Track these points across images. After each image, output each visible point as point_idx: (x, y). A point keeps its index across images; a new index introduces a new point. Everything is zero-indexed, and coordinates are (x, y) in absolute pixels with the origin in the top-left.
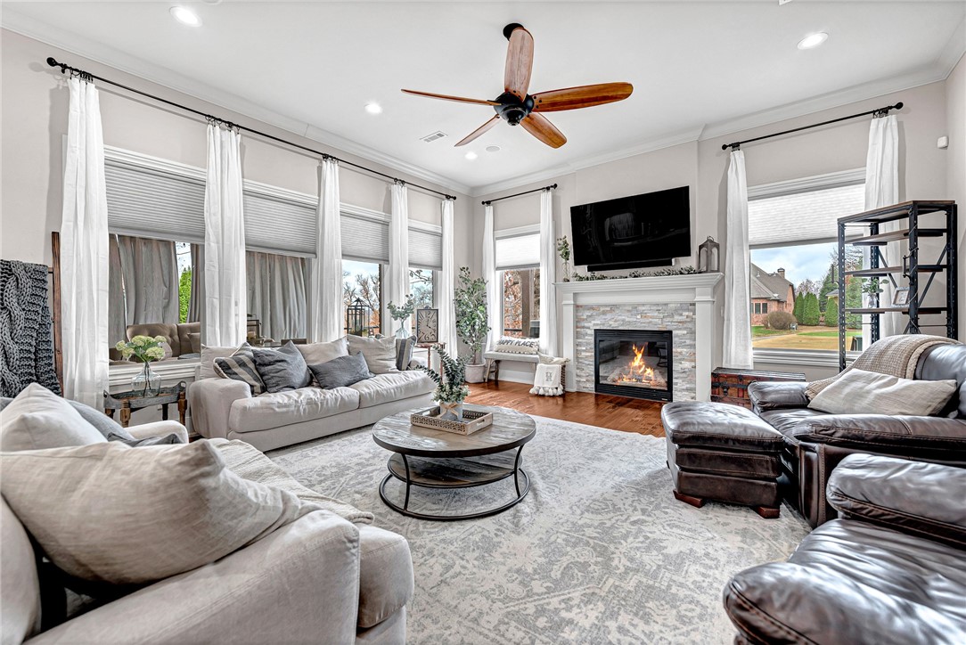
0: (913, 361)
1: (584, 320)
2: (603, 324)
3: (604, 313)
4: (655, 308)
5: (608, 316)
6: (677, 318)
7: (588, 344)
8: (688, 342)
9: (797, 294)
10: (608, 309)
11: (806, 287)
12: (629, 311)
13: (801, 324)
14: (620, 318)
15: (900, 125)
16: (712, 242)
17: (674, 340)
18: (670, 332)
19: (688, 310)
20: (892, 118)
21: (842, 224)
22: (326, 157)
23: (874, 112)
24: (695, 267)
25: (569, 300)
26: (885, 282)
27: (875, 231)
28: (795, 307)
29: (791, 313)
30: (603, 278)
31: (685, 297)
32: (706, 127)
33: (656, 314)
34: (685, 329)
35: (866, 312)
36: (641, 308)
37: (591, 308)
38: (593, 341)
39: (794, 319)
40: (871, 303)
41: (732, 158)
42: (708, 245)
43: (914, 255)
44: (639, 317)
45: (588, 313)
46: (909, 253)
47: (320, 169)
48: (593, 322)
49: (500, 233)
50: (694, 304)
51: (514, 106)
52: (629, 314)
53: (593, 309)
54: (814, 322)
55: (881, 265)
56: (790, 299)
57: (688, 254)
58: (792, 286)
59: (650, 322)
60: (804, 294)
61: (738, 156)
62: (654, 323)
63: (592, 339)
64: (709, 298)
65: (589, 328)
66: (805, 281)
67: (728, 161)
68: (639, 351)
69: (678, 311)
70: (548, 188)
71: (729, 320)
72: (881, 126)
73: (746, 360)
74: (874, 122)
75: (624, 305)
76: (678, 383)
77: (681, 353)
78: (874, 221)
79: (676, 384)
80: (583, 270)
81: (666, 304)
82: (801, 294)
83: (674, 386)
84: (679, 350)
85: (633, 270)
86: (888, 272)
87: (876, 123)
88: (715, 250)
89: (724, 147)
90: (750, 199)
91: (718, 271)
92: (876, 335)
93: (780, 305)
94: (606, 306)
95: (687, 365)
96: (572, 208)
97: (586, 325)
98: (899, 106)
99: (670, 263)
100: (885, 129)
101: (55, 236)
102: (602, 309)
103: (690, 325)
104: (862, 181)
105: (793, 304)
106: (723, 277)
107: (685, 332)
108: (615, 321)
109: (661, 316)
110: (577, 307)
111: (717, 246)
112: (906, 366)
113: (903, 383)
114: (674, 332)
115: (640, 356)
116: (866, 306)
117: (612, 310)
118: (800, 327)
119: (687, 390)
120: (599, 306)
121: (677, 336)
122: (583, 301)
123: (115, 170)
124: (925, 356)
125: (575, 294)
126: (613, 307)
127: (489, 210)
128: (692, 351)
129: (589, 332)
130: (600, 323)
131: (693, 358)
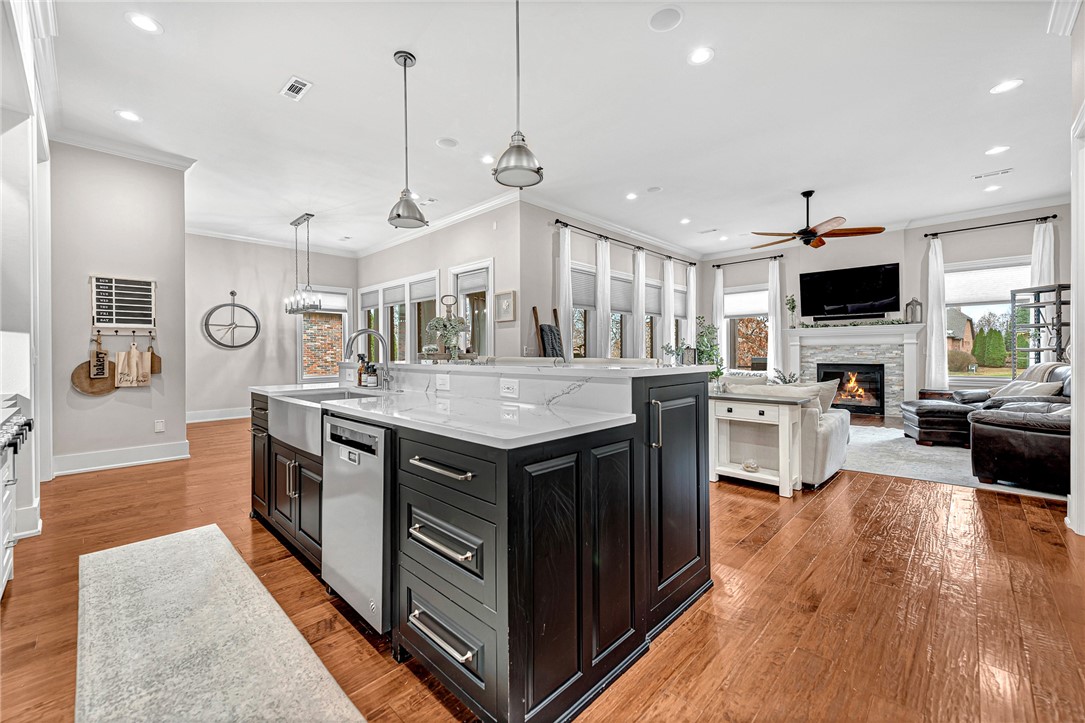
0: (1047, 375)
1: (808, 356)
2: (825, 360)
3: (826, 351)
4: (870, 347)
5: (830, 354)
6: (888, 355)
8: (897, 372)
9: (977, 330)
10: (829, 348)
11: (989, 321)
12: (847, 350)
13: (982, 365)
15: (1056, 229)
16: (916, 301)
17: (886, 370)
18: (882, 366)
19: (897, 349)
20: (1049, 225)
21: (1014, 293)
22: (639, 248)
23: (1037, 219)
24: (902, 318)
25: (796, 341)
26: (1043, 332)
27: (1037, 299)
28: (974, 346)
29: (970, 352)
30: (827, 326)
31: (896, 340)
32: (911, 221)
33: (871, 352)
34: (895, 362)
35: (1032, 351)
36: (858, 348)
37: (814, 347)
38: (816, 372)
39: (974, 359)
40: (1034, 345)
41: (932, 244)
42: (913, 303)
43: (1059, 316)
44: (856, 354)
45: (812, 351)
46: (1056, 316)
47: (634, 256)
48: (816, 358)
49: (728, 290)
50: (902, 345)
51: (810, 236)
52: (847, 352)
53: (816, 348)
54: (999, 363)
56: (968, 337)
57: (898, 309)
58: (970, 321)
59: (867, 358)
60: (986, 330)
61: (937, 243)
62: (870, 358)
63: (815, 370)
64: (915, 341)
65: (812, 362)
66: (987, 315)
67: (929, 246)
68: (853, 375)
69: (889, 350)
70: (775, 258)
71: (930, 356)
72: (1042, 229)
73: (943, 384)
74: (1037, 227)
75: (844, 345)
76: (889, 402)
78: (1037, 293)
80: (809, 320)
81: (879, 345)
82: (982, 330)
83: (886, 404)
84: (890, 378)
85: (852, 321)
86: (1045, 325)
87: (1039, 228)
88: (918, 307)
89: (926, 236)
90: (946, 272)
91: (921, 322)
92: (1038, 360)
93: (955, 343)
94: (828, 346)
95: (896, 388)
96: (801, 275)
97: (810, 360)
98: (1055, 216)
99: (883, 316)
100: (1045, 231)
101: (555, 311)
102: (824, 349)
103: (899, 360)
104: (1029, 264)
105: (971, 341)
106: (926, 326)
107: (895, 365)
108: (836, 357)
109: (875, 353)
110: (802, 347)
111: (921, 304)
112: (1043, 377)
113: (1039, 384)
114: (886, 365)
115: (854, 379)
116: (1031, 347)
117: (832, 349)
118: (981, 369)
120: (822, 346)
121: (888, 368)
122: (806, 342)
123: (575, 274)
124: (1052, 372)
125: (801, 338)
126: (834, 347)
127: (720, 272)
128: (901, 378)
129: (812, 365)
130: (822, 358)
131: (901, 383)
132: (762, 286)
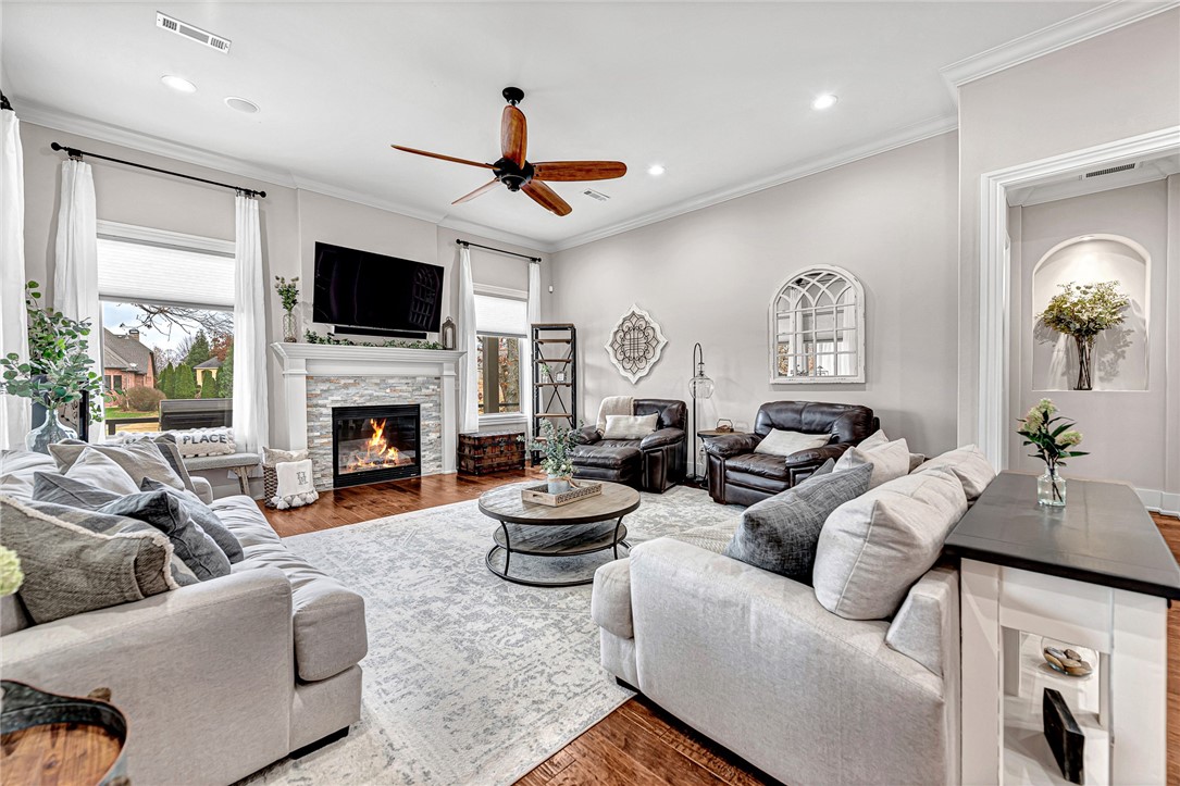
1: (316, 396)
2: (345, 401)
3: (346, 386)
4: (404, 381)
5: (352, 391)
6: (424, 391)
7: (323, 427)
8: (434, 414)
10: (352, 381)
12: (376, 384)
14: (366, 392)
17: (422, 413)
18: (418, 406)
19: (434, 384)
25: (300, 367)
31: (435, 371)
33: (405, 387)
34: (432, 401)
36: (390, 381)
37: (328, 380)
38: (331, 423)
41: (464, 253)
42: (447, 324)
44: (388, 391)
45: (324, 387)
48: (330, 398)
49: (114, 228)
50: (440, 378)
51: (513, 170)
52: (377, 388)
53: (330, 381)
55: (540, 358)
56: (149, 372)
57: (438, 329)
59: (400, 396)
61: (466, 255)
63: (329, 421)
64: (453, 372)
65: (324, 406)
68: (379, 425)
69: (424, 385)
70: (248, 193)
75: (371, 377)
76: (426, 455)
77: (428, 426)
79: (424, 456)
80: (326, 329)
81: (414, 378)
83: (422, 459)
93: (138, 378)
94: (349, 378)
95: (433, 436)
97: (320, 402)
99: (424, 336)
102: (343, 382)
103: (434, 398)
105: (153, 377)
107: (431, 405)
108: (362, 396)
109: (410, 389)
110: (309, 378)
114: (422, 406)
115: (380, 432)
117: (355, 384)
119: (434, 460)
120: (339, 377)
121: (425, 409)
122: (320, 370)
125: (308, 360)
126: (358, 379)
128: (438, 422)
129: (324, 411)
130: (340, 399)
131: (439, 429)
132: (224, 246)
